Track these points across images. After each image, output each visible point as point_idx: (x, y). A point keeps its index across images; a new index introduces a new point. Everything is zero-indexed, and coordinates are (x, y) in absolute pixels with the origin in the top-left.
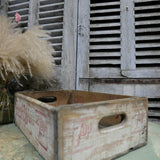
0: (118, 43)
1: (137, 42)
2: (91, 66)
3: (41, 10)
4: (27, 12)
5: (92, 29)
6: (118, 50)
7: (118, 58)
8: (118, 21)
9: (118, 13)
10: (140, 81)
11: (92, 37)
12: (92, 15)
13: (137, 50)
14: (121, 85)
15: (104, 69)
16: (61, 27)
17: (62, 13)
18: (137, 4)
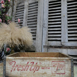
0: (60, 30)
1: (69, 30)
2: (48, 40)
3: (28, 17)
4: (23, 18)
5: (49, 25)
6: (60, 34)
7: (60, 37)
8: (60, 21)
9: (60, 18)
10: (70, 47)
11: (49, 28)
12: (49, 19)
13: (69, 33)
14: (61, 49)
15: (54, 42)
16: (36, 24)
17: (37, 18)
18: (68, 14)
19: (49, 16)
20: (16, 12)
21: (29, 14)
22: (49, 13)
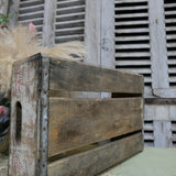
0: (148, 58)
4: (41, 22)
5: (117, 43)
7: (148, 75)
8: (147, 34)
9: (146, 26)
11: (117, 51)
12: (117, 27)
14: (153, 106)
17: (82, 24)
18: (167, 17)
19: (117, 20)
20: (21, 6)
21: (59, 13)
22: (117, 13)
